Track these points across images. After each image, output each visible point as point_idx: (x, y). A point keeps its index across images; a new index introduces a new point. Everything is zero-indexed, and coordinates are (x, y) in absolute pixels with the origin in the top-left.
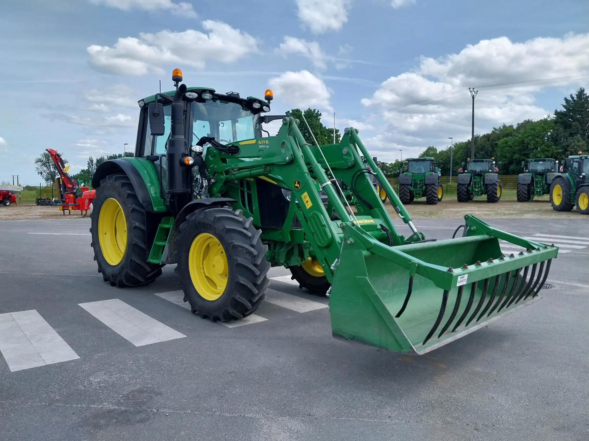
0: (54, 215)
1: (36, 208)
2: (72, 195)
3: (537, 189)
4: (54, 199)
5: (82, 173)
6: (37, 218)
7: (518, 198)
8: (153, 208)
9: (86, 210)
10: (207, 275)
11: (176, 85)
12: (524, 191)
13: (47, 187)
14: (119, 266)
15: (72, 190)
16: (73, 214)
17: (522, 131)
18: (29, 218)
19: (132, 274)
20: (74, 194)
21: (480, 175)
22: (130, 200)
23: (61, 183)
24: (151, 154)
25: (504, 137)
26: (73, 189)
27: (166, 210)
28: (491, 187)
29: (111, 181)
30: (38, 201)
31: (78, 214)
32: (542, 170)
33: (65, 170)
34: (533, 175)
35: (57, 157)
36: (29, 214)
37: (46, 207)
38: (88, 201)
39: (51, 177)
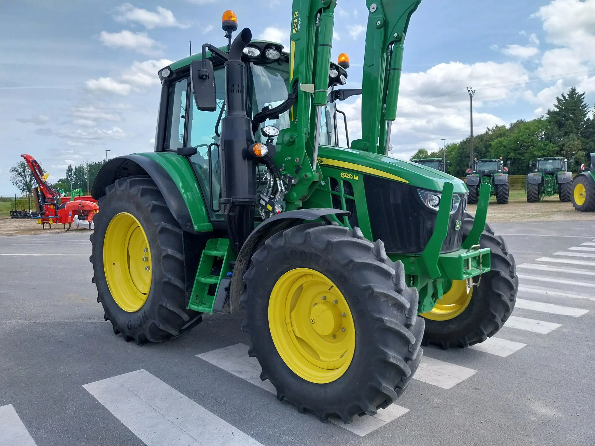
0: (32, 230)
1: (11, 222)
2: (52, 207)
3: (548, 189)
4: (31, 211)
5: (60, 183)
6: (12, 234)
7: (529, 198)
8: (192, 226)
9: (70, 223)
10: (299, 335)
11: (229, 36)
12: (534, 191)
13: (22, 198)
14: (139, 314)
15: (52, 201)
16: (54, 227)
17: (516, 131)
18: (2, 234)
19: (161, 327)
20: (55, 205)
21: (489, 175)
22: (157, 216)
23: (39, 193)
24: (184, 146)
25: (497, 137)
26: (53, 199)
27: (212, 228)
28: (502, 188)
29: (123, 187)
30: (13, 214)
31: (60, 227)
32: (552, 169)
33: (44, 179)
34: (543, 174)
35: (34, 164)
36: (3, 229)
37: (23, 219)
38: (71, 213)
39: (28, 187)
